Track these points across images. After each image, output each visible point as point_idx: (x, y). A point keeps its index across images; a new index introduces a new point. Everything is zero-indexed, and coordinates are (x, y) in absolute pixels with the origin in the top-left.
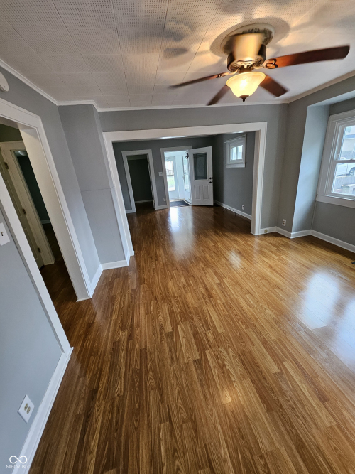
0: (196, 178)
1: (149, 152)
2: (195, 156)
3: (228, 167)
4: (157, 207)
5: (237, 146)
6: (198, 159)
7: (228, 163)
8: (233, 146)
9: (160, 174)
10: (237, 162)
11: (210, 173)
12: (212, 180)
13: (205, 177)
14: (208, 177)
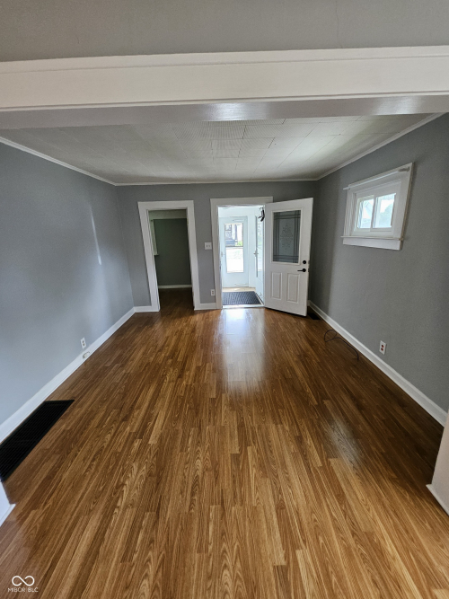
0: (276, 258)
1: (189, 205)
2: (277, 216)
3: (345, 242)
4: (198, 305)
5: (377, 194)
6: (282, 223)
7: (347, 233)
8: (366, 196)
9: (207, 246)
10: (374, 233)
11: (305, 251)
12: (307, 267)
13: (295, 259)
14: (301, 260)
